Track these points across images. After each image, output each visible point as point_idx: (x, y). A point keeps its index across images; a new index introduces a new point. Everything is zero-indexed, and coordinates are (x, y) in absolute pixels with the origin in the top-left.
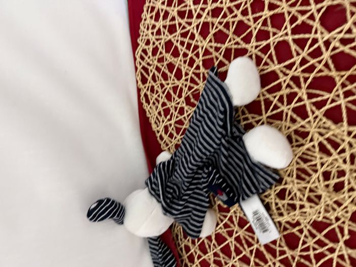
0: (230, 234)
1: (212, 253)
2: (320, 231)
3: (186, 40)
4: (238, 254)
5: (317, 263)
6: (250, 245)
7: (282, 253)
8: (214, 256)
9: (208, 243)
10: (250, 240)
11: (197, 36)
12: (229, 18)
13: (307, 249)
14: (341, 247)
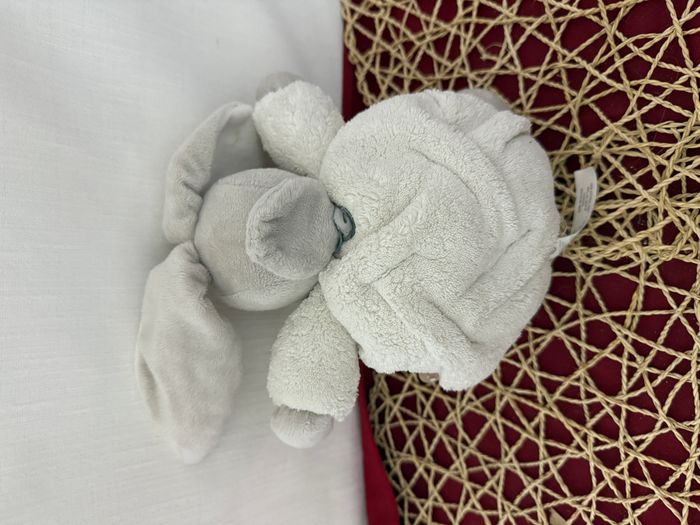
0: (490, 406)
1: (462, 458)
4: (511, 444)
5: (663, 405)
6: (531, 414)
7: (595, 408)
8: (468, 466)
9: (450, 443)
10: (530, 404)
13: (640, 384)
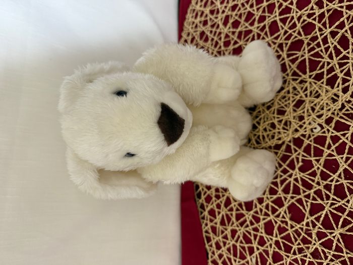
2: (284, 162)
3: (214, 30)
11: (221, 26)
12: (242, 11)
14: (296, 173)
